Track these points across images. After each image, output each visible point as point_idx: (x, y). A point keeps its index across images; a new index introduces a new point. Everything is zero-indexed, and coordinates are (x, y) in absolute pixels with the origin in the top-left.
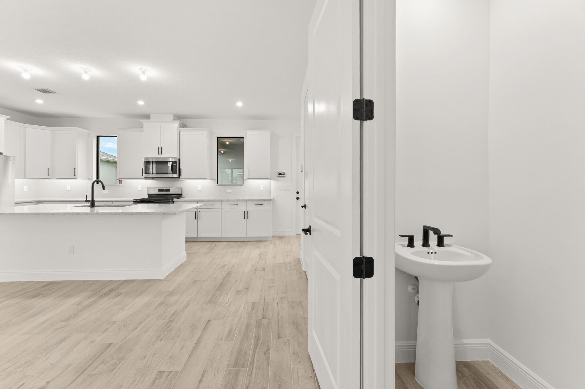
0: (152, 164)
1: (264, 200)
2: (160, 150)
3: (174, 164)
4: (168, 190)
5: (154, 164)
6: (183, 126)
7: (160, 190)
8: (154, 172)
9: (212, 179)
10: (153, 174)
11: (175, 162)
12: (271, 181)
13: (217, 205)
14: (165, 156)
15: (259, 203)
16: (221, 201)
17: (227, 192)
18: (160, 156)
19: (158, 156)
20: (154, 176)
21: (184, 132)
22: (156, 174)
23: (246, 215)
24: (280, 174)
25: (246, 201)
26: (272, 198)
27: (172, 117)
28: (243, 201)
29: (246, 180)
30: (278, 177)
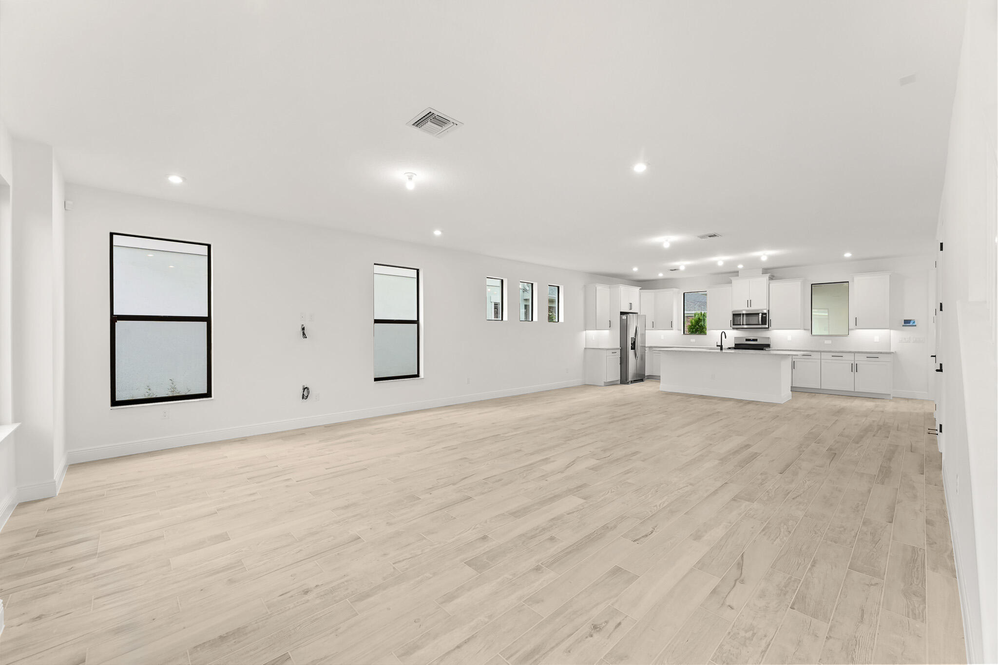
0: (742, 316)
1: (881, 353)
2: (749, 303)
3: (764, 316)
4: (756, 340)
5: (745, 316)
6: (772, 278)
7: (747, 340)
8: (745, 323)
9: (805, 330)
10: (743, 325)
11: (766, 314)
12: (892, 331)
13: (816, 356)
14: (754, 308)
15: (873, 356)
16: (821, 352)
17: (825, 343)
18: (749, 308)
19: (747, 308)
20: (745, 326)
21: (774, 285)
22: (746, 325)
23: (855, 368)
24: (907, 322)
25: (855, 353)
26: (892, 351)
27: (760, 271)
28: (850, 352)
29: (852, 329)
30: (903, 326)
